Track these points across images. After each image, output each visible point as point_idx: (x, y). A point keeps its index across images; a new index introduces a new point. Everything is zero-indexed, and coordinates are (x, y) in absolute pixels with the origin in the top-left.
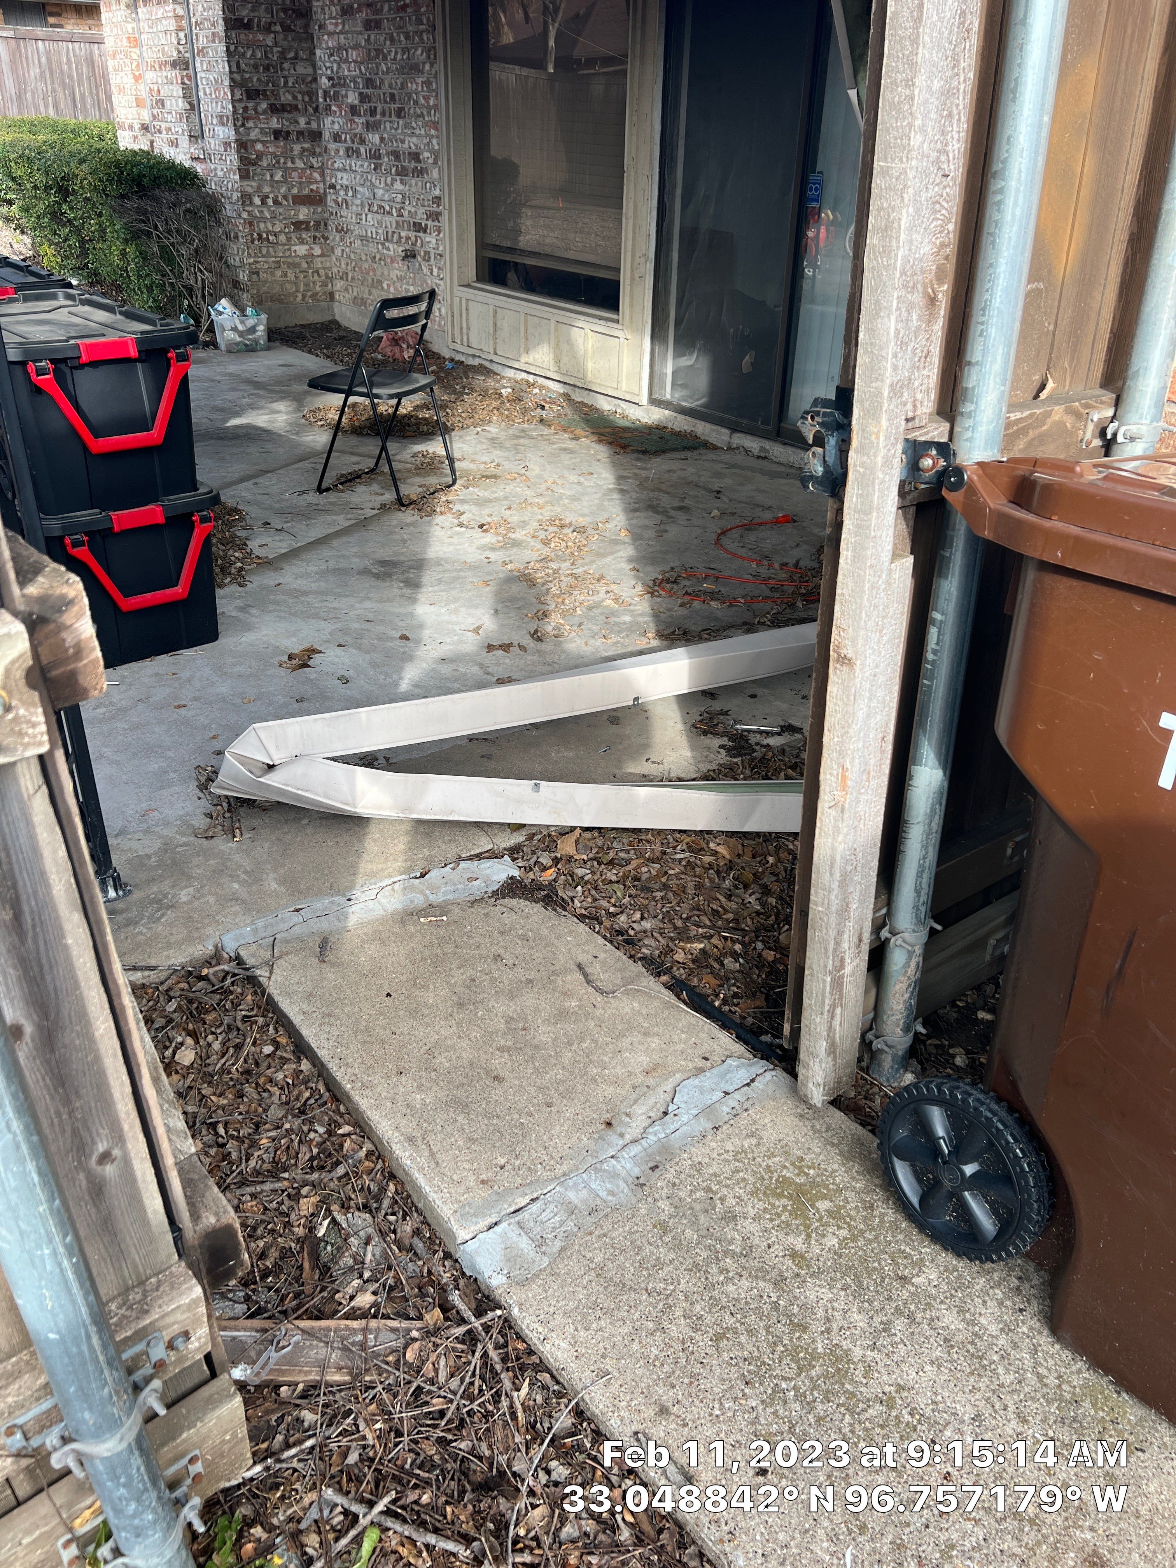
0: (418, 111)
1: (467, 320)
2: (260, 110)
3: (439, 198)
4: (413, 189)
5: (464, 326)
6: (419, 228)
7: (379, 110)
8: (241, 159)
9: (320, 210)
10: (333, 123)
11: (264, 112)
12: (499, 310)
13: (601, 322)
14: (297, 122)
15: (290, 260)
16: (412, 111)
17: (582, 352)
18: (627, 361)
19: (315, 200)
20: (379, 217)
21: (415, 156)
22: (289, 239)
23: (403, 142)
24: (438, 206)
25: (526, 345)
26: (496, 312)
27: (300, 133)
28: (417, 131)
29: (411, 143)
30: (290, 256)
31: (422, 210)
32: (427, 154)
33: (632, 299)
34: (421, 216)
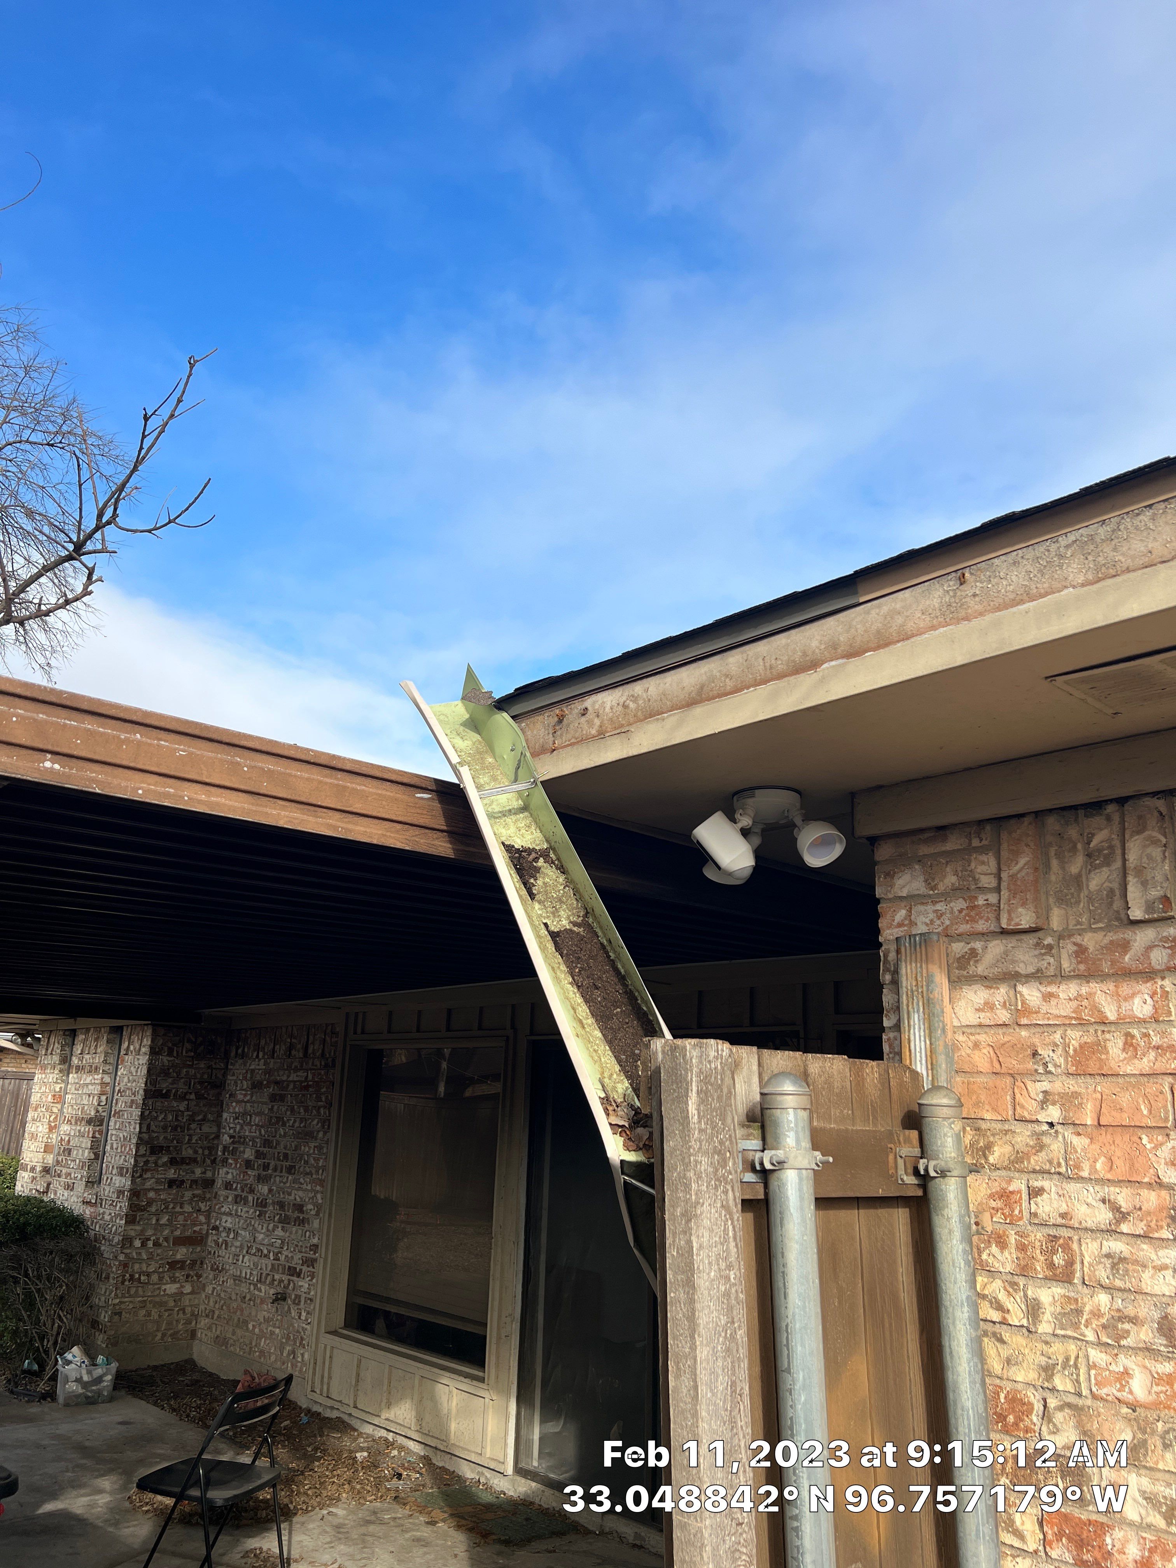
0: (308, 1170)
1: (330, 1368)
2: (160, 1162)
3: (316, 1246)
4: (293, 1236)
5: (326, 1375)
6: (294, 1272)
7: (271, 1167)
8: (131, 1206)
9: (199, 1249)
10: (228, 1173)
11: (164, 1164)
12: (363, 1360)
13: (466, 1380)
14: (193, 1172)
15: (157, 1299)
16: (301, 1169)
17: (445, 1411)
18: (492, 1425)
19: (197, 1240)
20: (256, 1259)
21: (300, 1208)
22: (161, 1279)
23: (290, 1194)
24: (315, 1254)
25: (388, 1399)
26: (360, 1361)
27: (194, 1182)
28: (304, 1186)
29: (297, 1196)
30: (158, 1295)
31: (300, 1256)
32: (310, 1207)
33: (498, 1358)
34: (297, 1261)
